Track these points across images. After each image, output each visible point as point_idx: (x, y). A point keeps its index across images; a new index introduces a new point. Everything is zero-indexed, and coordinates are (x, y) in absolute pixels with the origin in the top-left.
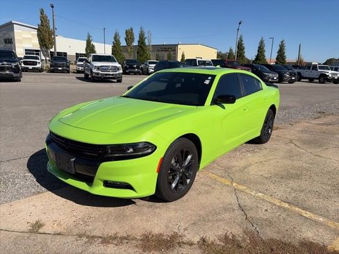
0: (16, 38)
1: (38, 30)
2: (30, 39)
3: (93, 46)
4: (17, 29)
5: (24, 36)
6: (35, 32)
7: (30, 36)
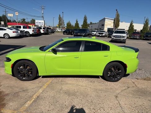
0: (105, 24)
1: (114, 20)
2: (111, 24)
3: (133, 26)
4: (106, 21)
5: (108, 23)
6: (113, 21)
7: (111, 23)
